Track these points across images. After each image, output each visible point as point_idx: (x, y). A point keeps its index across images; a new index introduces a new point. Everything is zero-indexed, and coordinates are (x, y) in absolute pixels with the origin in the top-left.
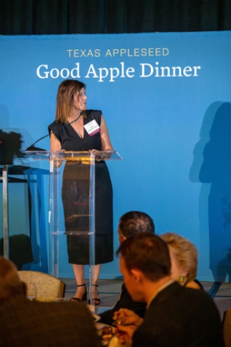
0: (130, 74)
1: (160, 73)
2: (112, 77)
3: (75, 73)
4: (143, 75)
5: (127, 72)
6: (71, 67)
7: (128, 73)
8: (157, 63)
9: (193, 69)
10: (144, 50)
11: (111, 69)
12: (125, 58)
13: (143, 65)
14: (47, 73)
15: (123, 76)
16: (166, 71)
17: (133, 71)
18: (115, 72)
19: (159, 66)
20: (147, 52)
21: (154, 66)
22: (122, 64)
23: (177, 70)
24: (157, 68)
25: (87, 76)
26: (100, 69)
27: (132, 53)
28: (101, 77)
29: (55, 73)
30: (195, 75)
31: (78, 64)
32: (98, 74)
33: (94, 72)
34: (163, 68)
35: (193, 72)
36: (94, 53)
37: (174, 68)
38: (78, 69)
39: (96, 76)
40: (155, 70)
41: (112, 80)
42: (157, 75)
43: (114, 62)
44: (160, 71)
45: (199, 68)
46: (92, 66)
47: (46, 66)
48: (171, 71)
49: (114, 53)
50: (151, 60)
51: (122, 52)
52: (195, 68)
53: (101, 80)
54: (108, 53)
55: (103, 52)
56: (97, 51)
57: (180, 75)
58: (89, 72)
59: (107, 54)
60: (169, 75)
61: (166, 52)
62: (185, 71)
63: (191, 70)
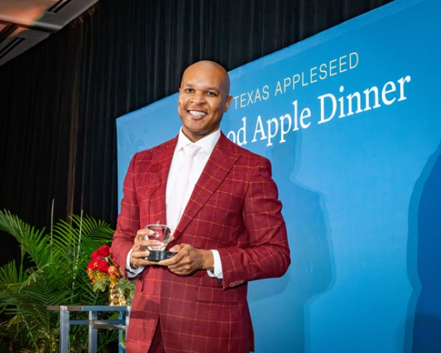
0: (306, 121)
1: (346, 109)
2: (283, 133)
3: (241, 137)
4: (323, 120)
5: (302, 118)
6: (237, 127)
8: (342, 89)
9: (398, 86)
10: (323, 68)
11: (282, 118)
13: (322, 98)
16: (355, 100)
17: (309, 115)
18: (286, 123)
19: (345, 94)
20: (327, 69)
21: (338, 95)
22: (295, 103)
23: (372, 96)
24: (341, 100)
25: (254, 140)
26: (269, 122)
27: (307, 80)
28: (270, 136)
30: (402, 98)
31: (244, 119)
32: (267, 130)
33: (262, 130)
34: (350, 97)
35: (397, 94)
36: (262, 94)
37: (367, 92)
38: (244, 129)
39: (264, 137)
40: (339, 103)
41: (282, 140)
42: (342, 115)
43: (284, 104)
44: (346, 102)
45: (408, 79)
46: (259, 119)
49: (285, 86)
50: (330, 86)
51: (295, 80)
52: (401, 81)
53: (270, 144)
54: (278, 88)
56: (266, 90)
57: (377, 105)
58: (257, 131)
59: (277, 90)
60: (359, 110)
62: (384, 93)
63: (394, 89)
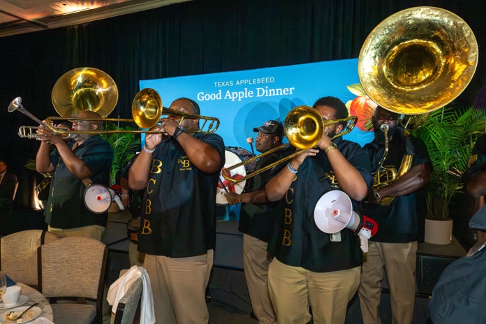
0: (251, 95)
1: (269, 94)
2: (240, 97)
3: (219, 97)
4: (258, 96)
6: (216, 92)
7: (249, 94)
8: (267, 87)
10: (259, 80)
11: (240, 93)
12: (247, 85)
13: (258, 89)
14: (203, 97)
15: (246, 97)
16: (272, 92)
17: (252, 93)
18: (241, 95)
19: (268, 89)
20: (261, 80)
21: (265, 89)
22: (246, 89)
23: (279, 91)
24: (267, 91)
25: (225, 98)
26: (233, 93)
27: (251, 82)
28: (233, 98)
29: (207, 97)
30: (291, 93)
31: (220, 91)
32: (232, 96)
33: (229, 95)
34: (270, 90)
35: (289, 92)
36: (229, 84)
38: (220, 94)
39: (230, 98)
40: (265, 92)
41: (240, 100)
42: (267, 95)
43: (241, 88)
44: (269, 92)
45: (293, 88)
46: (228, 92)
47: (203, 93)
48: (276, 91)
49: (241, 83)
50: (263, 85)
51: (246, 81)
52: (291, 89)
53: (233, 100)
54: (238, 83)
55: (235, 83)
56: (231, 82)
57: (281, 94)
58: (226, 95)
60: (274, 94)
61: (272, 80)
62: (284, 91)
63: (288, 90)
